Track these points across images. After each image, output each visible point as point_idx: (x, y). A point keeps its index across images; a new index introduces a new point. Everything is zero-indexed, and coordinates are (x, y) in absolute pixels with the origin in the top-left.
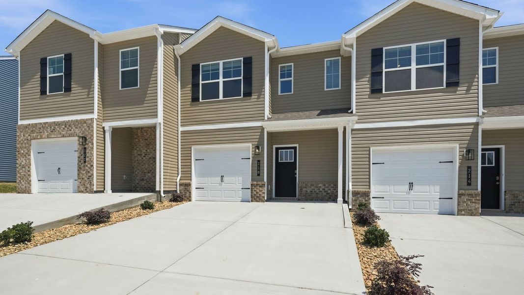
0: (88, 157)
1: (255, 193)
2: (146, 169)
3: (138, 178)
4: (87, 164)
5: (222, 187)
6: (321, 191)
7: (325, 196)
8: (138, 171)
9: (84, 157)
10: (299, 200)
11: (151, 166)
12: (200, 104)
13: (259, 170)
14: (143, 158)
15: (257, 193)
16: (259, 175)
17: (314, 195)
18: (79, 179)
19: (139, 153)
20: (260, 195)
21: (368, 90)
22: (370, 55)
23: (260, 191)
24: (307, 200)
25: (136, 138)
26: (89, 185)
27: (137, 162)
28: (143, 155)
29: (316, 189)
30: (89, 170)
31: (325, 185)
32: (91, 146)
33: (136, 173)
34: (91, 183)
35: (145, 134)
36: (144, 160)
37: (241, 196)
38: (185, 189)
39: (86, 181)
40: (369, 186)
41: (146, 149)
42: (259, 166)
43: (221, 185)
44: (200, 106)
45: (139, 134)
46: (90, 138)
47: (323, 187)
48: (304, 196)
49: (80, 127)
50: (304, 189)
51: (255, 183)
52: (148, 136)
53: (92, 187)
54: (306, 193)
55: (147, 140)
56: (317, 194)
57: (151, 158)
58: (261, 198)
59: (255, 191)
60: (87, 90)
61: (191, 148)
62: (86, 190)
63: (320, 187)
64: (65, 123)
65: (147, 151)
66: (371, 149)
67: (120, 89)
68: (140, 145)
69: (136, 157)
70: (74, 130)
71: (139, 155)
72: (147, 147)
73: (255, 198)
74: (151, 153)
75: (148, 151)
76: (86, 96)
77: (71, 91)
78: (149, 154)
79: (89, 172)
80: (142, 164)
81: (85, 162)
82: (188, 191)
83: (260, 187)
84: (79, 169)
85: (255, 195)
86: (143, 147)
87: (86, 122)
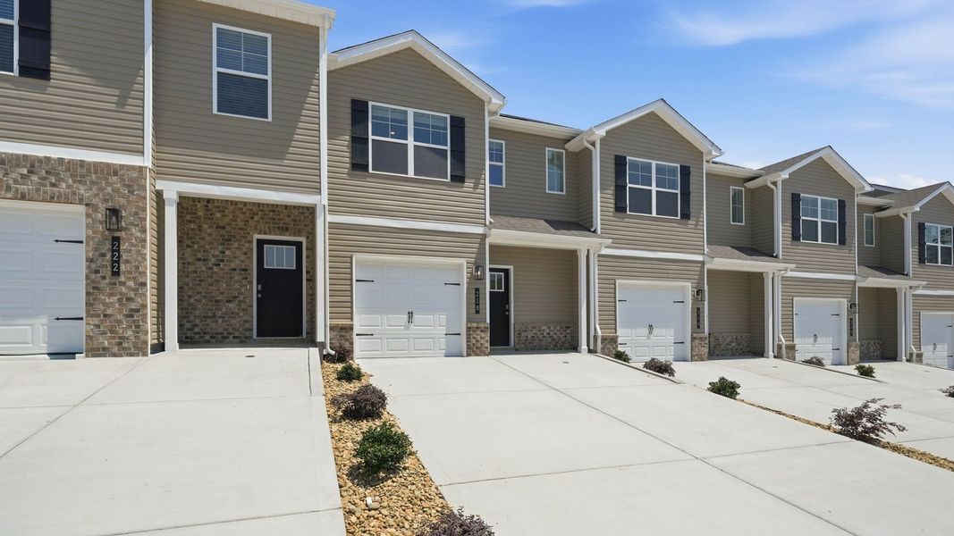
0: (127, 262)
1: (474, 341)
2: (223, 293)
3: (197, 313)
4: (122, 278)
5: (409, 332)
6: (544, 337)
7: (550, 343)
8: (198, 297)
9: (113, 262)
10: (517, 351)
11: (237, 286)
12: (370, 177)
13: (477, 304)
14: (211, 269)
15: (477, 341)
16: (477, 312)
17: (536, 342)
18: (89, 315)
19: (199, 256)
20: (481, 344)
21: (613, 206)
22: (613, 162)
23: (482, 338)
24: (527, 350)
25: (190, 221)
26: (130, 333)
27: (192, 276)
28: (213, 260)
29: (539, 334)
30: (132, 294)
31: (549, 328)
32: (139, 234)
33: (192, 300)
34: (137, 327)
35: (218, 215)
36: (216, 273)
37: (444, 347)
38: (341, 336)
39: (119, 322)
40: (616, 329)
41: (220, 248)
42: (477, 298)
43: (407, 328)
44: (368, 179)
45: (200, 214)
46: (136, 214)
47: (547, 331)
48: (523, 344)
49: (93, 183)
50: (523, 334)
51: (475, 325)
52: (227, 220)
53: (142, 337)
54: (526, 340)
55: (224, 228)
56: (540, 340)
57: (235, 270)
58: (484, 349)
59: (474, 338)
60: (117, 92)
61: (351, 258)
62: (120, 344)
63: (544, 330)
64: (33, 164)
65: (224, 252)
66: (617, 281)
67: (215, 111)
68: (203, 239)
69: (188, 263)
70: (69, 187)
71: (199, 260)
72: (222, 244)
73: (473, 350)
74: (235, 257)
75: (227, 253)
76: (113, 107)
77: (49, 79)
78: (231, 261)
79: (129, 299)
80: (210, 281)
81: (116, 273)
82: (347, 340)
83: (482, 331)
84: (93, 290)
85: (474, 345)
86: (211, 243)
87: (120, 173)
